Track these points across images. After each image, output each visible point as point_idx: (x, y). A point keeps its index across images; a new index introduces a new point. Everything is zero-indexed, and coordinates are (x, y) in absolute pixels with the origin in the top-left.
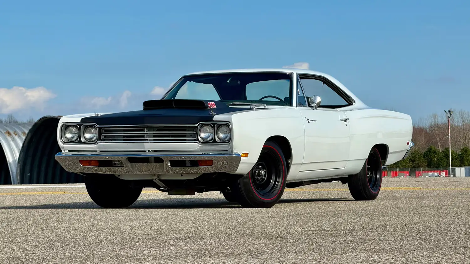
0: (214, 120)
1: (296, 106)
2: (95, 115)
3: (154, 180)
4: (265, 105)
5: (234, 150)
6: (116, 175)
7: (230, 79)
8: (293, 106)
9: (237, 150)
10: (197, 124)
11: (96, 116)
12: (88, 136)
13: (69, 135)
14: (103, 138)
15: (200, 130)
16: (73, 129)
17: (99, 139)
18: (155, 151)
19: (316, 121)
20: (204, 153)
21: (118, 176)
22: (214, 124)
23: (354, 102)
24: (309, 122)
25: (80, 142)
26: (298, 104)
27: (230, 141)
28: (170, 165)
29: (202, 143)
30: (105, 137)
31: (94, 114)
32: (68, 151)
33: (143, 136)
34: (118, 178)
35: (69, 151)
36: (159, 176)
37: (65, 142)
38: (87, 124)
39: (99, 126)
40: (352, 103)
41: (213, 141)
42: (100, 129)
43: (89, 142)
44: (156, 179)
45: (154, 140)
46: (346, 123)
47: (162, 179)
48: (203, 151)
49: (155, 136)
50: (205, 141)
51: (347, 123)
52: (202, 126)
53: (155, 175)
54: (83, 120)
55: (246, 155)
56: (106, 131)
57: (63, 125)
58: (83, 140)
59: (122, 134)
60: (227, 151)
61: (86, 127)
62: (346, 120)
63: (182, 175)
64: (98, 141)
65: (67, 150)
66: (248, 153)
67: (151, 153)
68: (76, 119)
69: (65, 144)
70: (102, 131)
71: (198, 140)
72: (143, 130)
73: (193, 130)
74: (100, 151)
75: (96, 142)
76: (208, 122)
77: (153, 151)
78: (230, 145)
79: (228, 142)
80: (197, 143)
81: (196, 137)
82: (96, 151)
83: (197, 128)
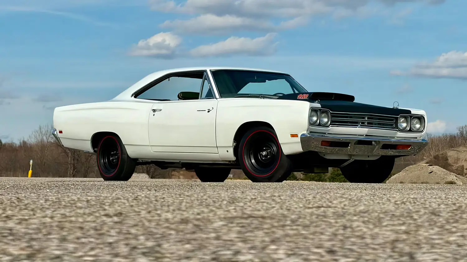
21: (323, 156)
25: (319, 125)
35: (310, 132)
37: (311, 124)
63: (369, 157)
73: (392, 120)
74: (328, 134)
75: (329, 126)
76: (406, 114)
77: (366, 135)
78: (422, 133)
79: (421, 132)
80: (397, 131)
81: (394, 126)
82: (325, 133)
83: (397, 119)
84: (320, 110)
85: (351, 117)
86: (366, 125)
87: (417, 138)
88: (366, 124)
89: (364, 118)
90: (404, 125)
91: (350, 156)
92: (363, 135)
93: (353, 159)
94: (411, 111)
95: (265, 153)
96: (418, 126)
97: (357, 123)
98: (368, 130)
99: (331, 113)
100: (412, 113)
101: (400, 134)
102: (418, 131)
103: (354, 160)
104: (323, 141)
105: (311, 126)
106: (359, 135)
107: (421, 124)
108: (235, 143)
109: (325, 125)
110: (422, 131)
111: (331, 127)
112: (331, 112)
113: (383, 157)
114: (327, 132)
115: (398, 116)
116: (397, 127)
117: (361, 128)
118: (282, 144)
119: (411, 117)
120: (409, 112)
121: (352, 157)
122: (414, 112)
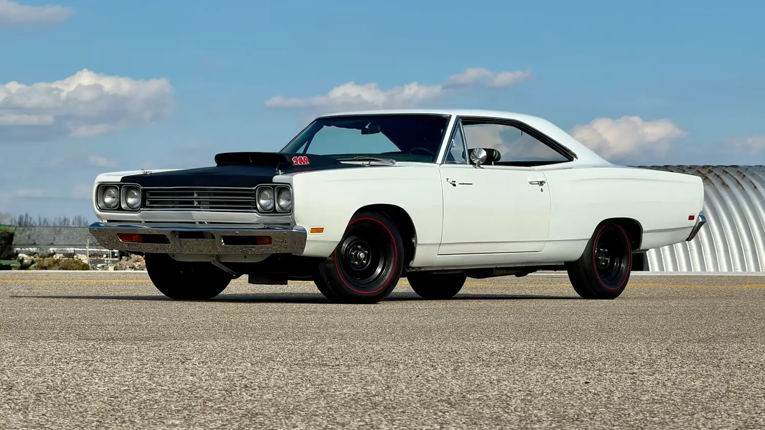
0: (273, 181)
1: (440, 163)
2: (142, 173)
3: (212, 263)
4: (394, 161)
5: (297, 223)
6: (170, 255)
7: (370, 124)
8: (437, 162)
9: (303, 224)
10: (254, 187)
11: (144, 174)
12: (131, 201)
13: (108, 200)
14: (148, 203)
15: (259, 195)
16: (113, 192)
17: (143, 205)
18: (211, 223)
19: (472, 184)
20: (267, 226)
21: (172, 257)
22: (274, 187)
23: (576, 158)
24: (454, 185)
25: (120, 209)
26: (447, 160)
27: (290, 212)
28: (224, 242)
29: (261, 213)
30: (151, 202)
31: (141, 171)
32: (106, 222)
33: (192, 203)
34: (172, 259)
35: (109, 221)
36: (218, 257)
37: (102, 209)
38: (129, 183)
39: (142, 187)
40: (573, 158)
41: (274, 211)
42: (144, 191)
43: (131, 209)
44: (214, 262)
45: (211, 208)
46: (541, 187)
47: (222, 261)
48: (265, 224)
49: (211, 203)
50: (264, 211)
51: (544, 187)
52: (262, 190)
53: (212, 256)
54: (125, 179)
55: (320, 230)
56: (152, 194)
57: (99, 186)
58: (123, 206)
59: (177, 198)
60: (289, 224)
61: (129, 189)
62: (541, 183)
63: (245, 257)
64: (141, 207)
65: (105, 219)
66: (323, 228)
67: (207, 225)
68: (116, 177)
69: (102, 212)
70: (148, 194)
71: (256, 208)
72: (192, 194)
76: (267, 184)
77: (208, 223)
78: (291, 216)
81: (254, 204)
84: (120, 186)
92: (204, 222)
99: (142, 190)
102: (286, 212)
111: (141, 211)
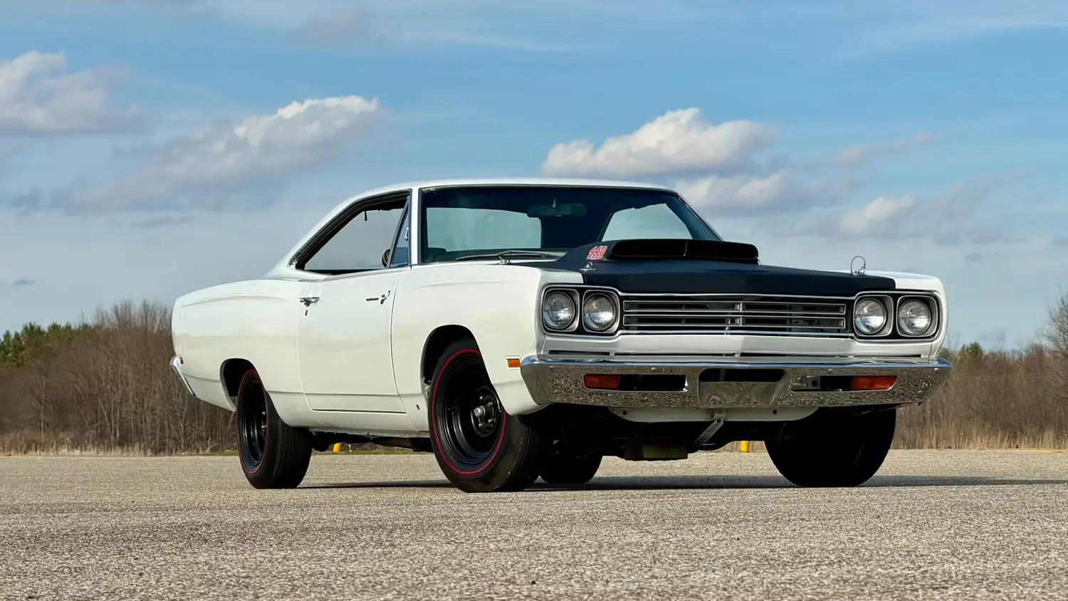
10: (854, 295)
14: (625, 322)
17: (621, 324)
21: (621, 415)
25: (579, 331)
29: (860, 337)
35: (550, 351)
37: (548, 331)
38: (595, 288)
39: (624, 294)
50: (871, 336)
63: (775, 412)
64: (618, 329)
65: (547, 349)
69: (547, 336)
70: (625, 307)
71: (852, 331)
73: (837, 309)
74: (616, 354)
75: (616, 332)
76: (880, 291)
77: (743, 355)
78: (934, 343)
79: (929, 337)
80: (852, 337)
81: (843, 324)
82: (608, 354)
83: (850, 304)
84: (581, 291)
85: (703, 306)
86: (741, 325)
87: (919, 356)
88: (739, 323)
89: (733, 307)
90: (877, 321)
91: (711, 412)
92: (734, 354)
93: (719, 421)
94: (895, 280)
95: (479, 410)
96: (921, 322)
97: (723, 321)
98: (745, 339)
99: (622, 298)
100: (897, 287)
101: (860, 348)
102: (922, 336)
103: (722, 423)
104: (587, 376)
105: (549, 335)
106: (727, 355)
107: (931, 316)
108: (429, 384)
109: (604, 331)
110: (933, 335)
111: (620, 335)
112: (620, 293)
113: (821, 411)
114: (613, 350)
115: (850, 298)
116: (851, 327)
117: (731, 334)
118: (497, 385)
119: (895, 297)
120: (889, 284)
121: (716, 416)
122: (904, 282)
